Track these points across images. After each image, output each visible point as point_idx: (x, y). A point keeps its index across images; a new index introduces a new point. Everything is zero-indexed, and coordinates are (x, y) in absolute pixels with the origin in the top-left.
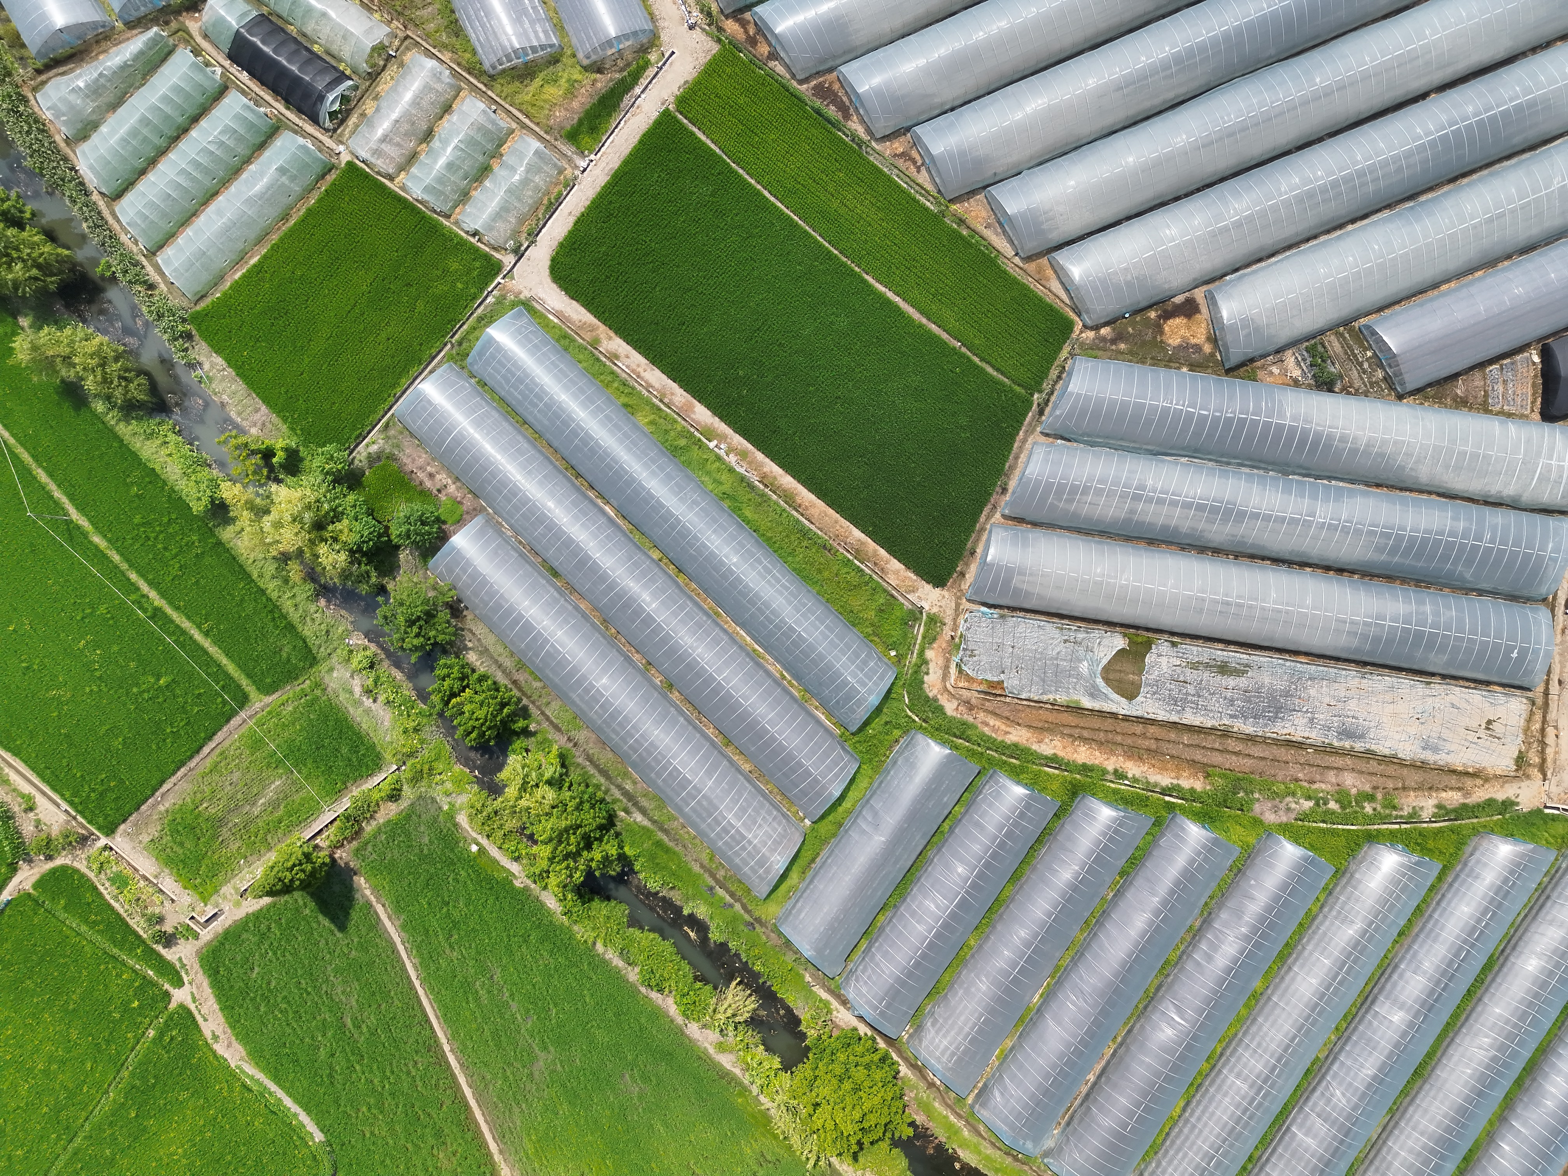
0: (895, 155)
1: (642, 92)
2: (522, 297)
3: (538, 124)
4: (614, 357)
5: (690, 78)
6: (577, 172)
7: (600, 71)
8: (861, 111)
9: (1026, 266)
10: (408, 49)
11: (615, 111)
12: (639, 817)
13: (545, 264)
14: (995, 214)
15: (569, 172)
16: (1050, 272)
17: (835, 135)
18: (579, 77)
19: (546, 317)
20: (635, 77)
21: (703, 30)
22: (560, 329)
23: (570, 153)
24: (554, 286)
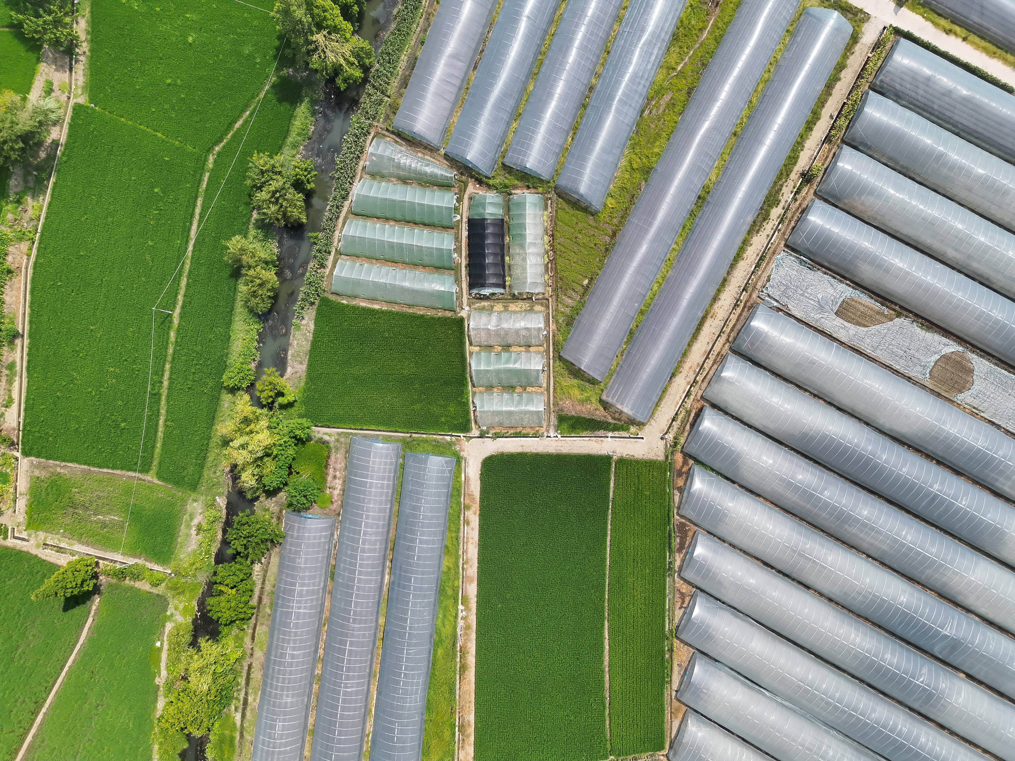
0: (679, 590)
1: (611, 437)
2: (462, 453)
3: (554, 397)
4: (467, 522)
5: (637, 456)
6: (546, 434)
7: (605, 409)
8: (688, 557)
9: (674, 700)
10: (542, 305)
11: (591, 431)
12: (238, 716)
13: (487, 454)
14: (688, 665)
15: (543, 430)
16: (680, 715)
17: (665, 553)
18: (594, 401)
19: (461, 474)
20: (616, 428)
21: (666, 445)
22: (460, 486)
23: (552, 423)
24: (480, 466)
